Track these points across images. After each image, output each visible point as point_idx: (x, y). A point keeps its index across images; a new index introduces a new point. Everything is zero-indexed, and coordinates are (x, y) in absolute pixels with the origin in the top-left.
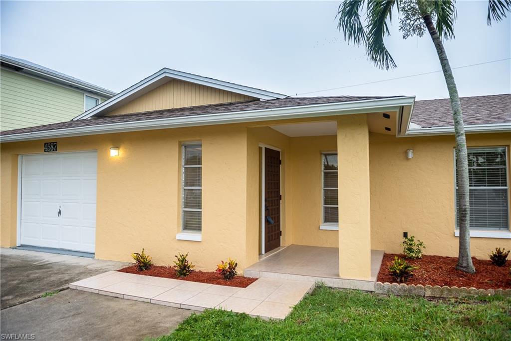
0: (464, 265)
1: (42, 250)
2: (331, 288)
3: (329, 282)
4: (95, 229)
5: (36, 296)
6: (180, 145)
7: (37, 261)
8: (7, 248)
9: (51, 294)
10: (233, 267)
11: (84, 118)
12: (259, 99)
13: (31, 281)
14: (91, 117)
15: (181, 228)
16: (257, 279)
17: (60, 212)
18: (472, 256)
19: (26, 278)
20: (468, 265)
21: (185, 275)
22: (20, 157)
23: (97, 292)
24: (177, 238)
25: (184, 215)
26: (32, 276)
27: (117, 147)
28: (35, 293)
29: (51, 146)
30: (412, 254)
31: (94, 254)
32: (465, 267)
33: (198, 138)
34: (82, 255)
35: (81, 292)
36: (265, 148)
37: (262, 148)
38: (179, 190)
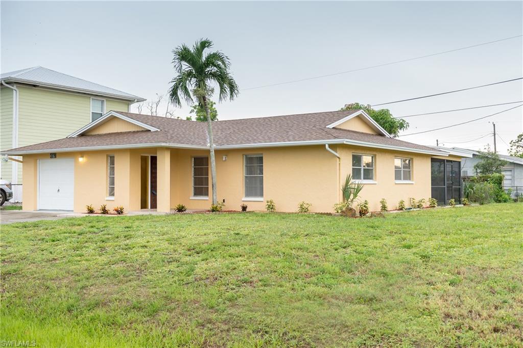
6: (107, 156)
10: (122, 209)
11: (73, 137)
12: (150, 130)
14: (77, 136)
15: (108, 195)
17: (59, 190)
21: (104, 214)
22: (38, 161)
24: (106, 199)
25: (110, 189)
27: (82, 157)
29: (53, 155)
31: (73, 211)
33: (113, 153)
34: (69, 211)
36: (151, 156)
37: (148, 157)
38: (107, 177)
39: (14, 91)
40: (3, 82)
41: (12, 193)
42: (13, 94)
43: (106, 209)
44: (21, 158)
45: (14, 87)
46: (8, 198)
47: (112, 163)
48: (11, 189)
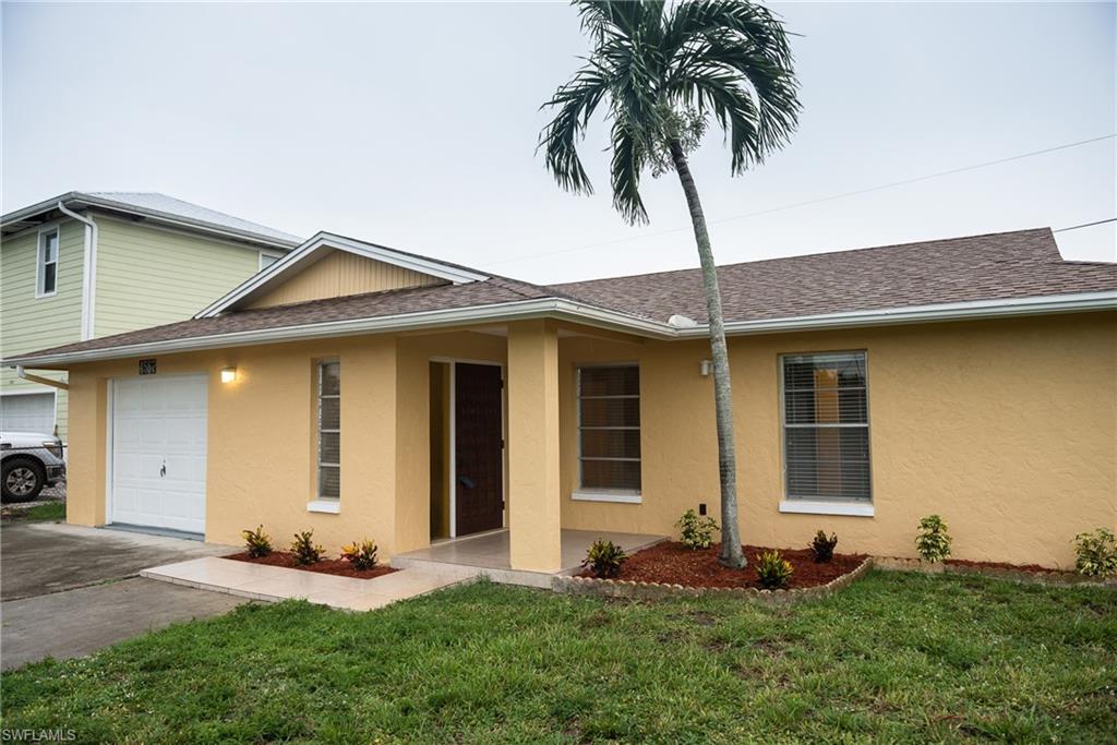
0: (725, 555)
1: (139, 530)
2: (498, 583)
3: (497, 575)
4: (205, 496)
5: (90, 583)
6: (314, 364)
7: (120, 544)
8: (90, 528)
9: (109, 582)
10: (369, 550)
11: (210, 315)
12: (451, 283)
13: (96, 567)
14: (221, 312)
15: (317, 494)
16: (397, 570)
17: (164, 470)
18: (744, 544)
19: (91, 564)
20: (730, 555)
21: (306, 563)
22: (109, 383)
23: (170, 580)
24: (309, 509)
25: (322, 472)
26: (99, 563)
27: (232, 368)
28: (92, 580)
29: (148, 365)
30: (688, 540)
31: (203, 535)
32: (724, 559)
33: (335, 354)
34: (191, 536)
35: (150, 580)
36: (457, 364)
37: (448, 364)
38: (312, 434)
39: (88, 228)
40: (60, 206)
41: (63, 466)
42: (84, 235)
43: (313, 546)
44: (63, 376)
45: (88, 220)
46: (49, 480)
47: (331, 386)
48: (60, 455)
